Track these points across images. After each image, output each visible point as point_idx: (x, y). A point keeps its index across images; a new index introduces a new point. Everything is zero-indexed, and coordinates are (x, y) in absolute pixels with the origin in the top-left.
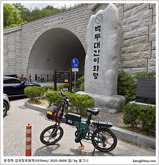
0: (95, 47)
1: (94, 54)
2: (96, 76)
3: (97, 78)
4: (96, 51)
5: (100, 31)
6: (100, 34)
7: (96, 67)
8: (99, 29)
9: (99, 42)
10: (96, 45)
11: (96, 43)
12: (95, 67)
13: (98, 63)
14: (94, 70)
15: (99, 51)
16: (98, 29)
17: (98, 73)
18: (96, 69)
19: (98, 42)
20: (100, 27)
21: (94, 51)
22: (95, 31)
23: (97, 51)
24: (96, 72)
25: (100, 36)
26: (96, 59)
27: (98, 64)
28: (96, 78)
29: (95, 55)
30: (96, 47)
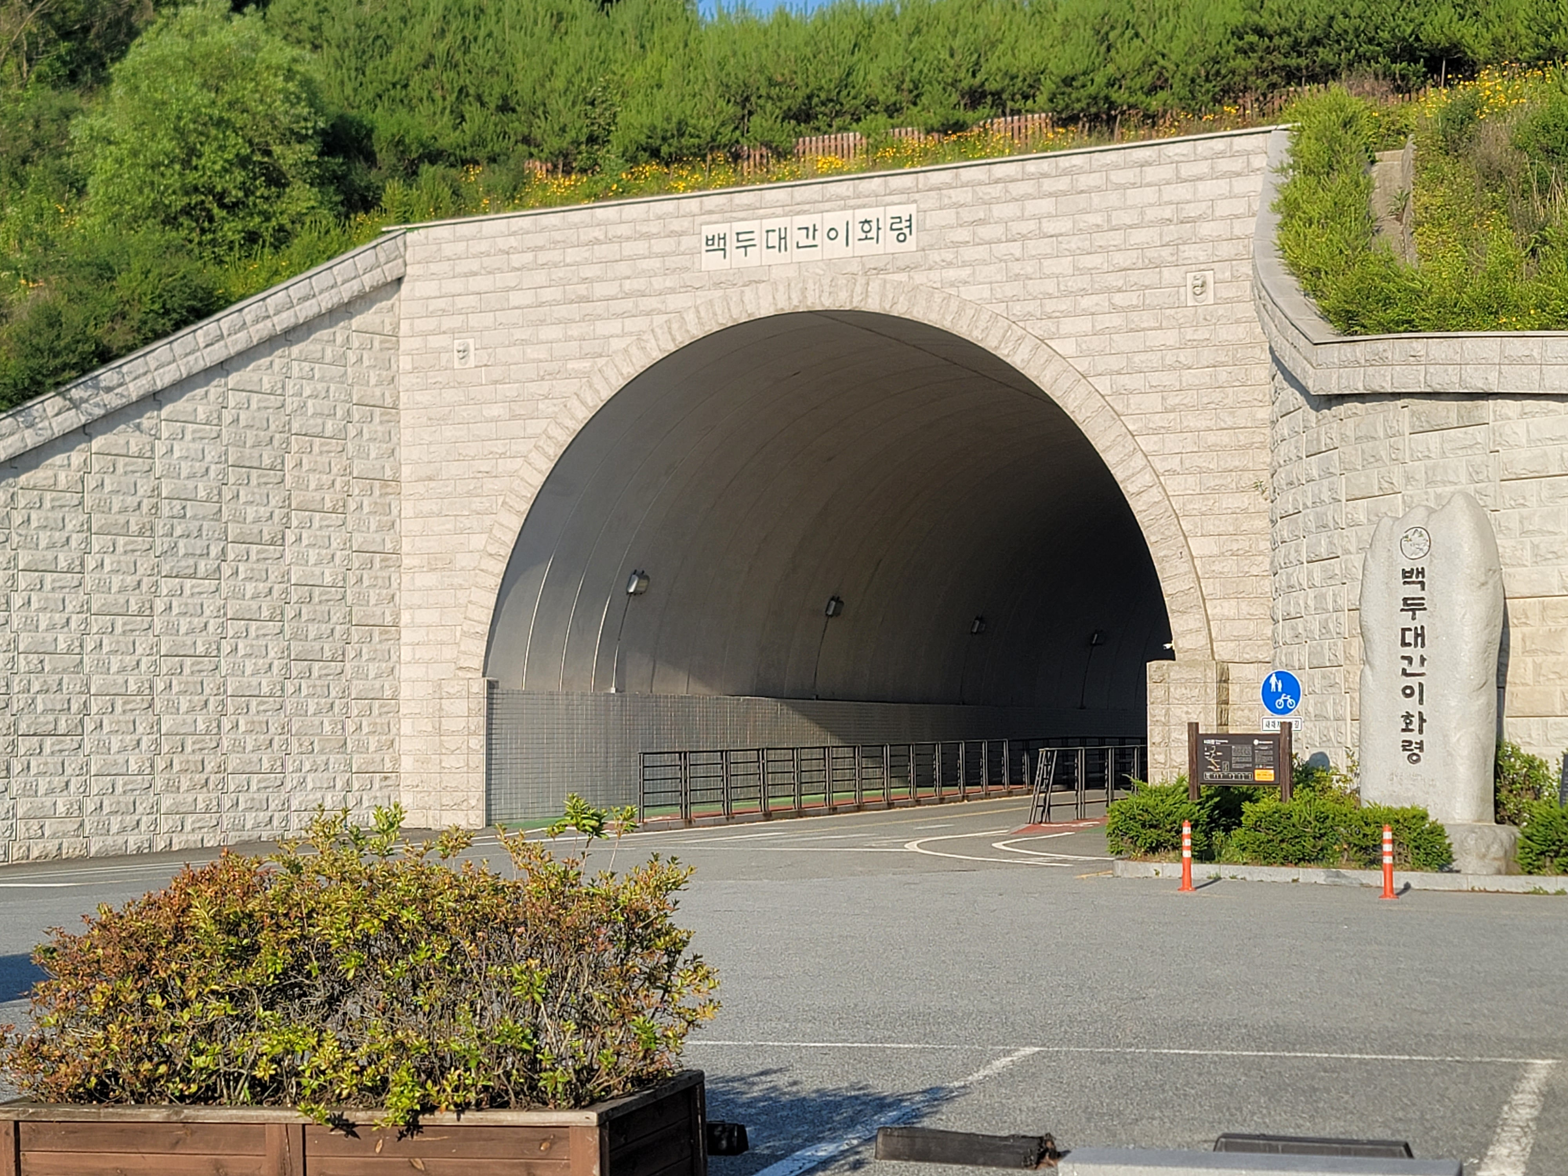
0: (1404, 644)
1: (1404, 670)
2: (1417, 751)
3: (1418, 761)
4: (1410, 659)
5: (1423, 589)
6: (1423, 599)
7: (1416, 720)
8: (1420, 579)
9: (1422, 627)
10: (1410, 637)
11: (1410, 630)
12: (1408, 716)
13: (1421, 701)
14: (1403, 730)
15: (1423, 660)
16: (1414, 579)
17: (1422, 741)
18: (1415, 725)
19: (1416, 628)
20: (1422, 572)
21: (1403, 658)
22: (1405, 583)
23: (1416, 661)
24: (1414, 737)
25: (1423, 604)
26: (1411, 688)
27: (1421, 708)
28: (1415, 758)
29: (1404, 673)
30: (1410, 644)
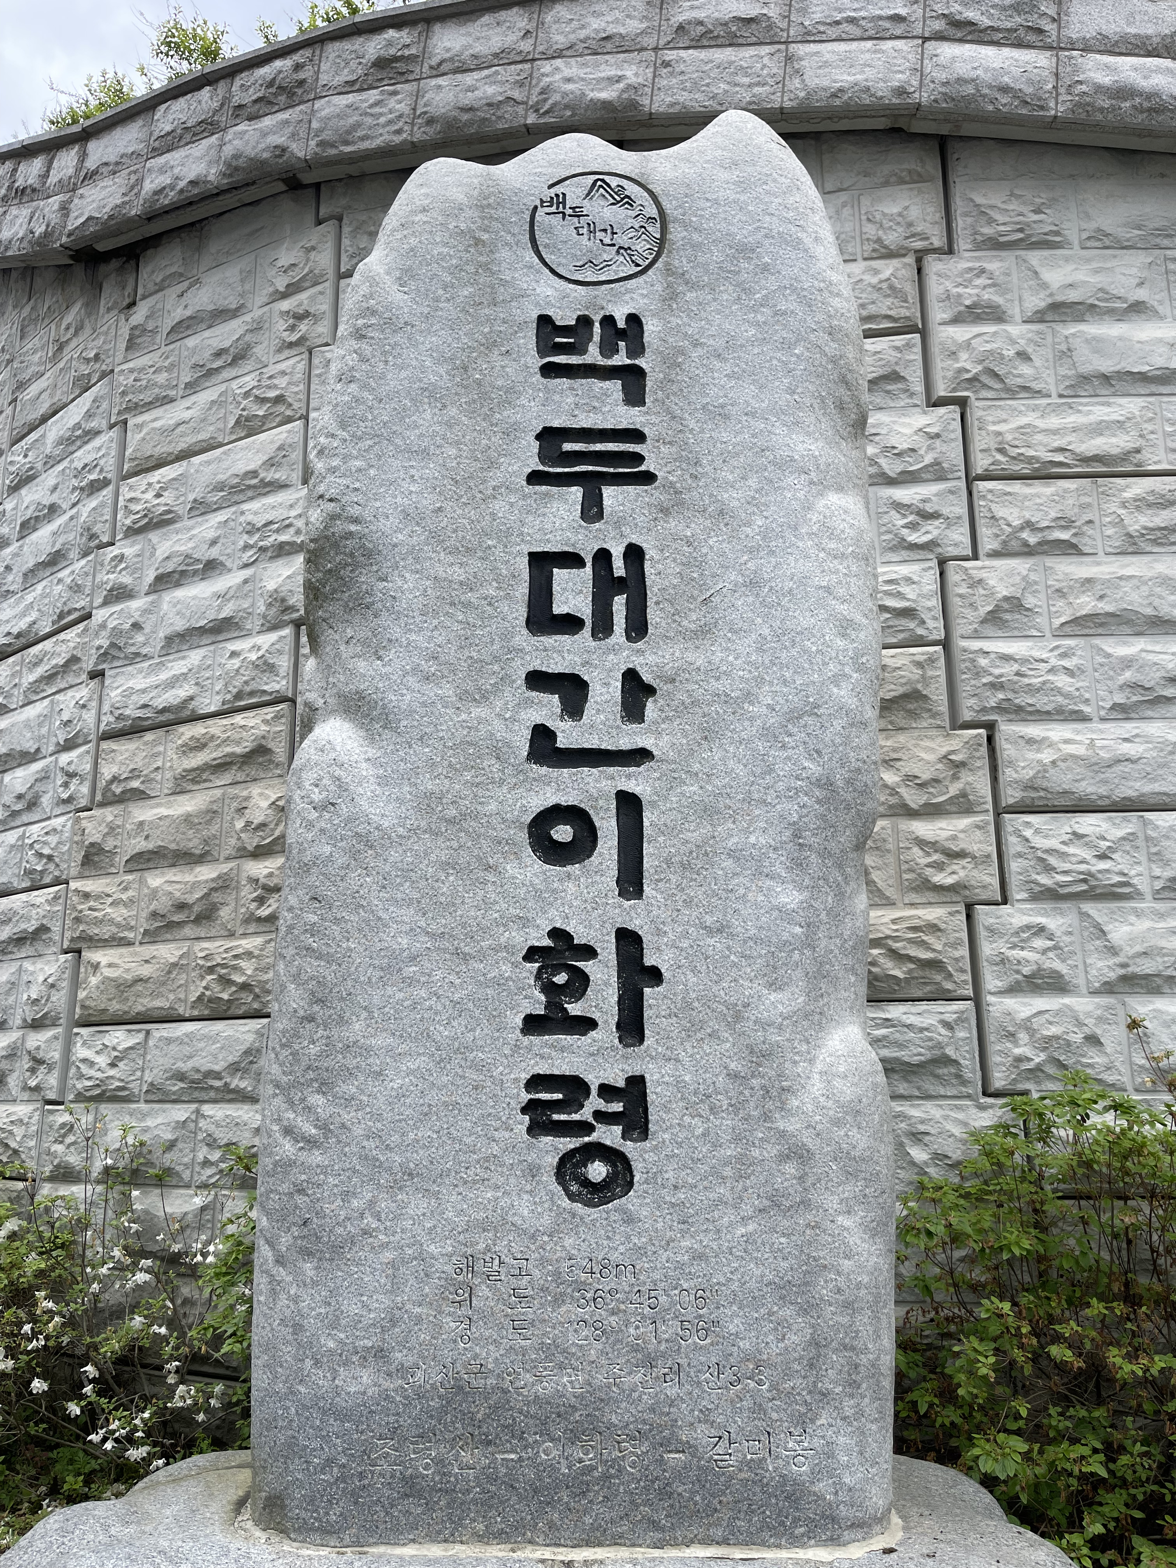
0: (547, 621)
1: (543, 734)
2: (609, 1136)
3: (614, 1186)
4: (572, 688)
5: (635, 399)
6: (637, 436)
7: (602, 970)
8: (621, 359)
9: (635, 553)
10: (572, 592)
11: (572, 560)
12: (559, 956)
13: (630, 884)
14: (531, 1027)
15: (636, 689)
16: (593, 355)
17: (637, 1083)
18: (601, 999)
19: (604, 554)
20: (629, 334)
21: (538, 680)
22: (549, 370)
23: (605, 693)
24: (593, 1058)
25: (639, 458)
26: (574, 815)
27: (631, 914)
29: (544, 748)
30: (570, 623)
